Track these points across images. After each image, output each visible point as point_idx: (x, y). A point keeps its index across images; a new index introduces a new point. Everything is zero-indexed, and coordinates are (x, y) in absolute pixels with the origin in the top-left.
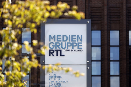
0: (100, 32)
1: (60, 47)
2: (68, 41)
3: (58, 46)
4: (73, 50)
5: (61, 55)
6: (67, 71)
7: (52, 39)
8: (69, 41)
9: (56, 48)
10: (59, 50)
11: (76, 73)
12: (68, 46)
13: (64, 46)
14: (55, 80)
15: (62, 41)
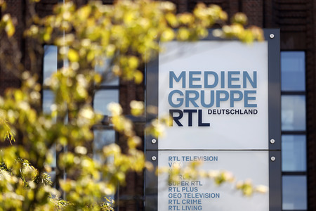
0: (302, 55)
1: (198, 102)
2: (218, 88)
3: (193, 100)
4: (232, 112)
5: (201, 124)
6: (221, 181)
7: (177, 80)
8: (223, 86)
9: (187, 105)
10: (195, 111)
11: (244, 187)
12: (219, 100)
13: (207, 101)
14: (185, 191)
15: (203, 86)
